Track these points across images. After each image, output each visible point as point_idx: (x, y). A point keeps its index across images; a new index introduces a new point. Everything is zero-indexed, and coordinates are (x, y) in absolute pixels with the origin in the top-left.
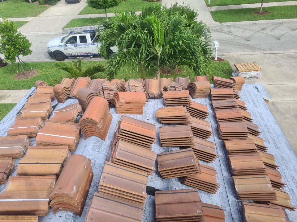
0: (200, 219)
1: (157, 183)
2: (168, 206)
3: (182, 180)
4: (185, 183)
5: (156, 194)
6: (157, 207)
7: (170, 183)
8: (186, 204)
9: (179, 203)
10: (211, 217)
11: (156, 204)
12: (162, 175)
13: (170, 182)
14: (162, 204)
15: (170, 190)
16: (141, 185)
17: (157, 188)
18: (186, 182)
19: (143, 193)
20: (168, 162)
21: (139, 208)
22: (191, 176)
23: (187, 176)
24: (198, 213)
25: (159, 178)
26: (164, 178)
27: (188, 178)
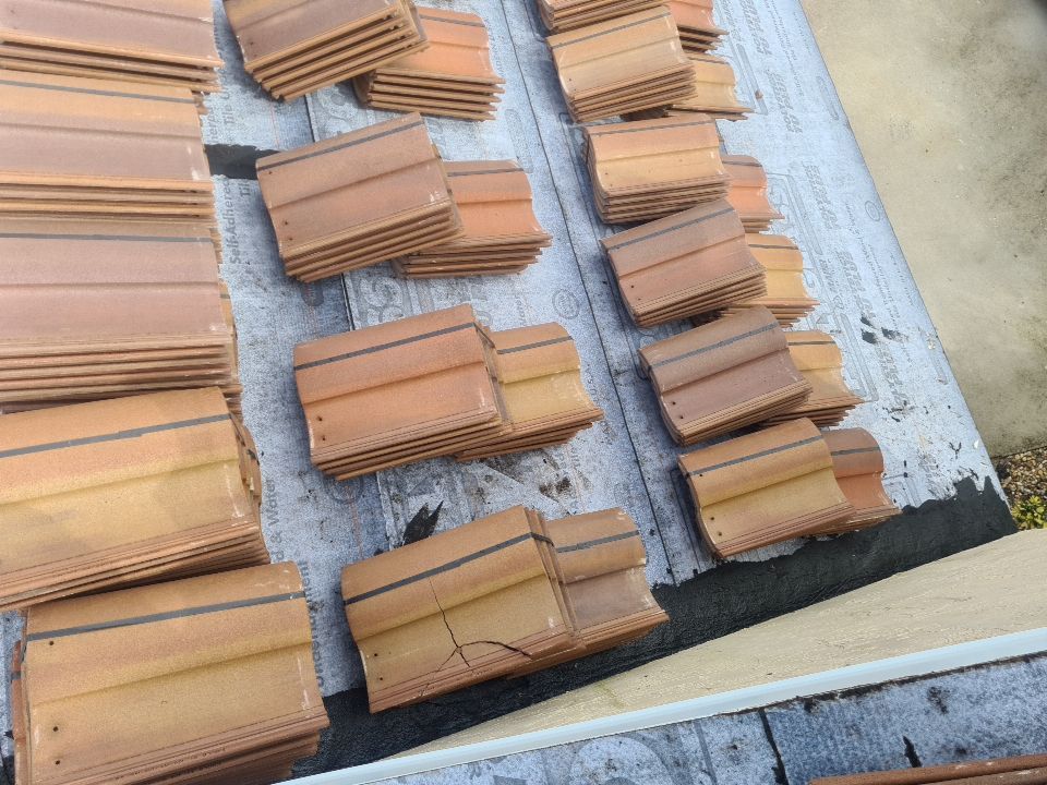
0: (446, 220)
1: (256, 126)
2: (318, 204)
3: (358, 89)
4: (373, 104)
5: (261, 169)
6: (276, 219)
7: (312, 114)
8: (387, 182)
9: (360, 182)
10: (485, 203)
11: (270, 207)
12: (268, 85)
13: (310, 109)
14: (293, 203)
15: (317, 139)
16: (176, 144)
17: (262, 147)
18: (375, 97)
19: (196, 176)
20: (276, 20)
21: (195, 240)
22: (389, 65)
23: (373, 70)
24: (436, 200)
25: (262, 103)
26: (281, 100)
27: (380, 78)
